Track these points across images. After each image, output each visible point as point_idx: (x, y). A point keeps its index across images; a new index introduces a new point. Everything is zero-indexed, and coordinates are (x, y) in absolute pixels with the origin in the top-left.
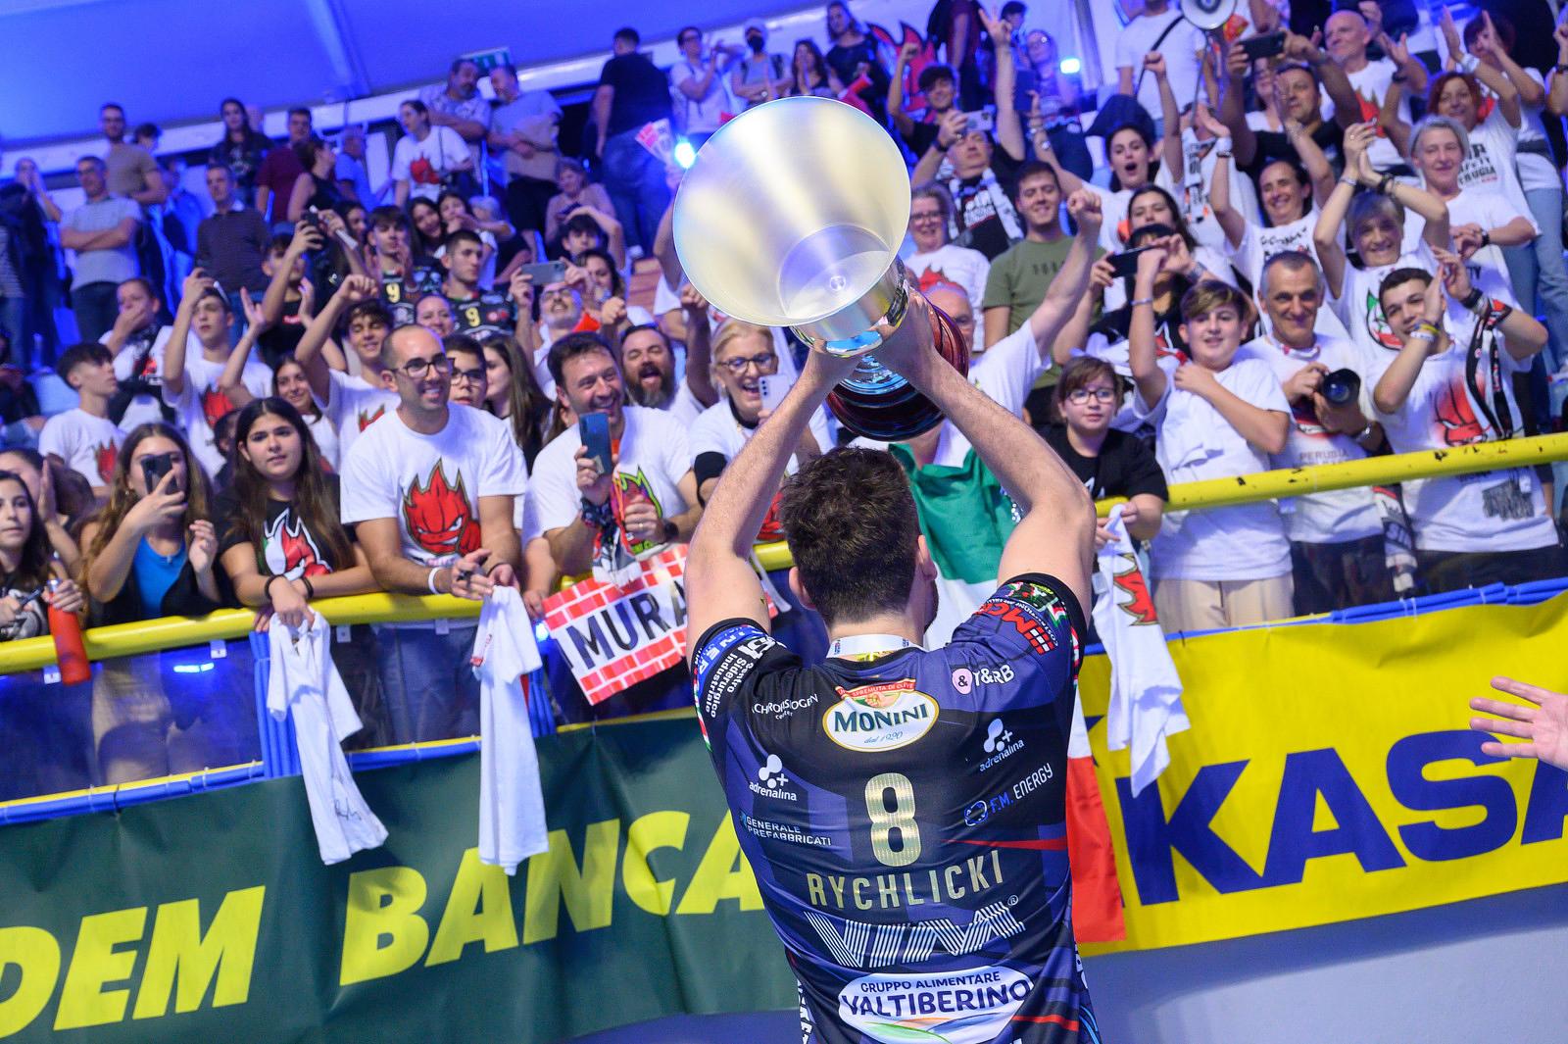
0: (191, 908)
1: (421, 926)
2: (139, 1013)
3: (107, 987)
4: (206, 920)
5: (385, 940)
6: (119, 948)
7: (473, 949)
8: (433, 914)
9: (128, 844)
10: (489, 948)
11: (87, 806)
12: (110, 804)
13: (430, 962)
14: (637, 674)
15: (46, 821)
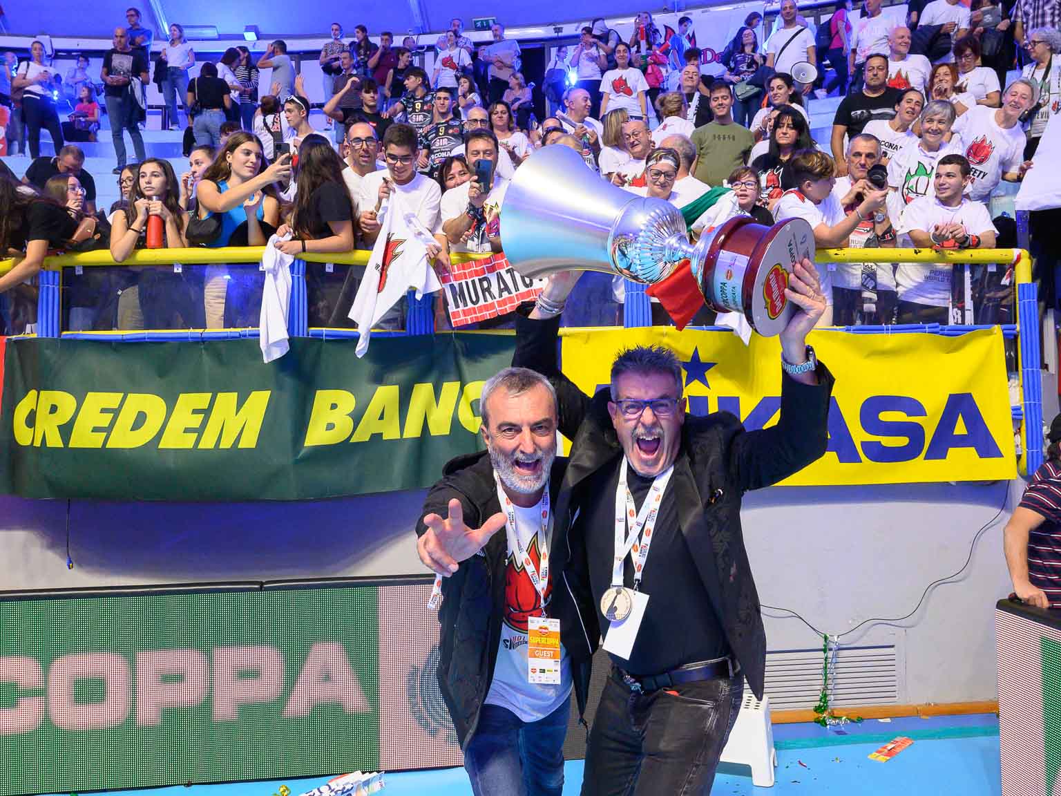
0: (234, 396)
1: (350, 423)
2: (201, 446)
3: (187, 430)
4: (240, 404)
5: (330, 427)
6: (195, 412)
7: (377, 437)
8: (357, 417)
9: (207, 360)
10: (385, 438)
11: (187, 338)
12: (198, 338)
13: (353, 440)
14: (477, 318)
15: (165, 342)
